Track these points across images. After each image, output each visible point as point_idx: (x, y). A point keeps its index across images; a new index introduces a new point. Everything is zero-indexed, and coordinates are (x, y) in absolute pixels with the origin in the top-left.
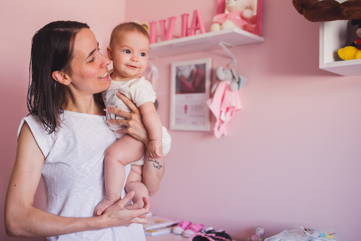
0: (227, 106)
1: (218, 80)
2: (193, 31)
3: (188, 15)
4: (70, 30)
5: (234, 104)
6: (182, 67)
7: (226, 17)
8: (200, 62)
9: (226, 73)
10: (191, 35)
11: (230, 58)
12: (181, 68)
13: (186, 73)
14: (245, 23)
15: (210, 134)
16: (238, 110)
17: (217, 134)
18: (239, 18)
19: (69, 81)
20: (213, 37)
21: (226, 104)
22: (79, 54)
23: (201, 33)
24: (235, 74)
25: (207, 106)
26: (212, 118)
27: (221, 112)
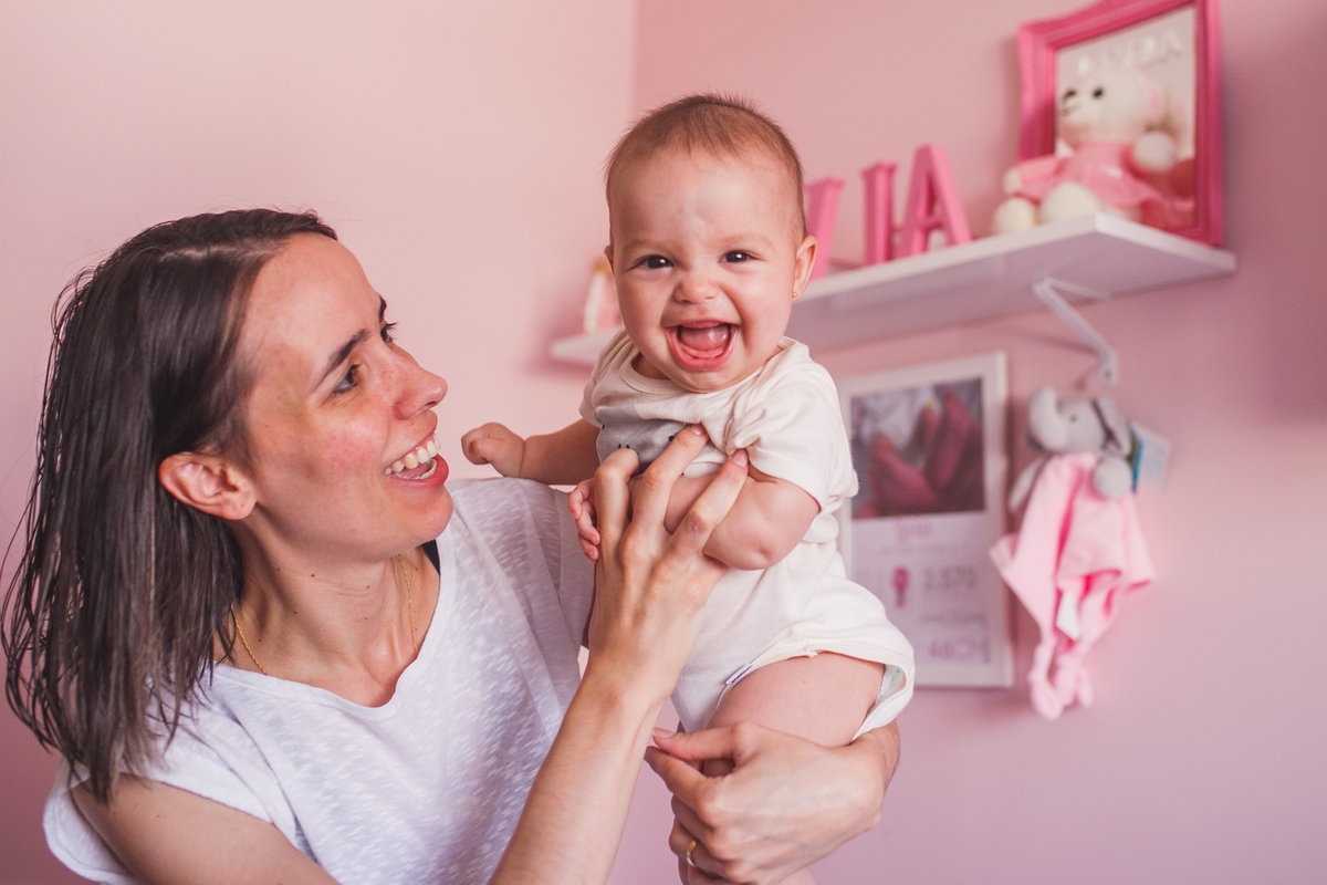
0: (1085, 570)
1: (1042, 452)
2: (917, 238)
3: (891, 170)
4: (233, 249)
5: (1115, 559)
6: (877, 396)
7: (1061, 170)
8: (955, 371)
9: (1074, 419)
10: (907, 253)
11: (1087, 350)
12: (872, 404)
13: (898, 426)
14: (1146, 192)
15: (1016, 699)
16: (1138, 585)
17: (1048, 700)
18: (1116, 172)
19: (246, 495)
20: (1011, 257)
21: (1082, 556)
22: (282, 364)
23: (951, 241)
24: (1113, 421)
25: (993, 570)
26: (1019, 626)
27: (1059, 594)
